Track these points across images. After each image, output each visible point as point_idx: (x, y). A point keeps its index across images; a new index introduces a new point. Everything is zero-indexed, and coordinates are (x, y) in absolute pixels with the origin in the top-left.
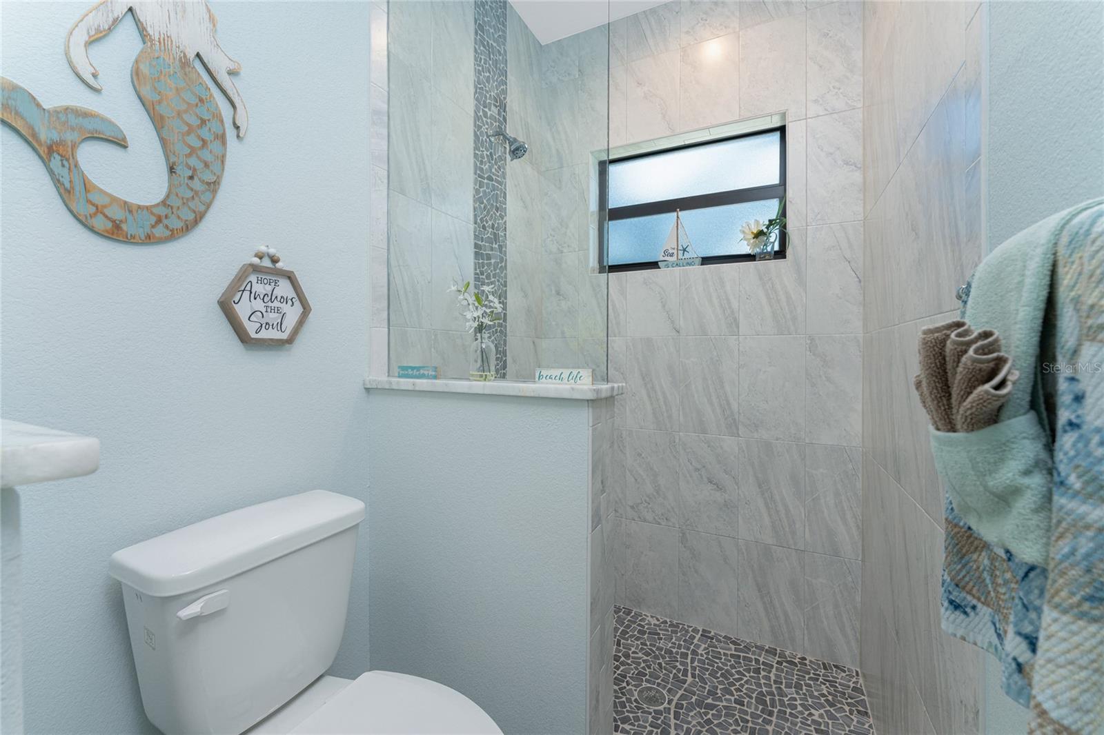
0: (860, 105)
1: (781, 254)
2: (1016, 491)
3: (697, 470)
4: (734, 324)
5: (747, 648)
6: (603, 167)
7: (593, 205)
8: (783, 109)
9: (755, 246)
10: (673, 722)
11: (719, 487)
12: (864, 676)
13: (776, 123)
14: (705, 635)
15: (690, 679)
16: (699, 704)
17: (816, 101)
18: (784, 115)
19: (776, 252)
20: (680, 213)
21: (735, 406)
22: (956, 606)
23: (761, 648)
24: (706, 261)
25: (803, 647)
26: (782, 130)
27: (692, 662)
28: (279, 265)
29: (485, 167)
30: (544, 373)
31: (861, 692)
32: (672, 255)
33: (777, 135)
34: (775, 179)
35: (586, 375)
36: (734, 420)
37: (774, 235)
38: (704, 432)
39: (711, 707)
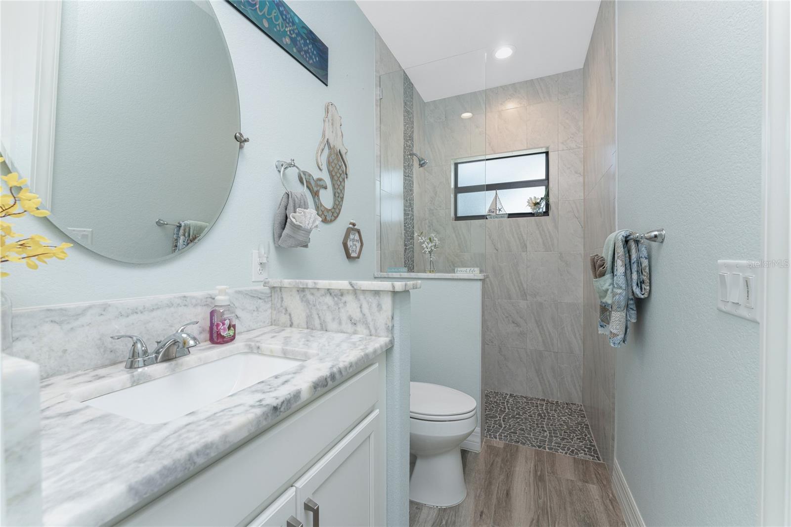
0: (582, 146)
1: (546, 213)
3: (507, 317)
4: (524, 247)
5: (532, 399)
6: (456, 165)
7: (453, 186)
8: (547, 145)
9: (534, 209)
10: (503, 423)
11: (518, 325)
12: (584, 406)
13: (544, 150)
14: (511, 395)
15: (507, 410)
16: (513, 417)
17: (562, 143)
18: (548, 148)
19: (544, 212)
20: (497, 191)
21: (525, 286)
22: (601, 326)
23: (538, 399)
24: (511, 216)
25: (558, 397)
26: (547, 153)
27: (507, 404)
29: (407, 171)
30: (459, 269)
31: (582, 411)
32: (493, 212)
33: (545, 154)
34: (543, 177)
35: (477, 270)
36: (525, 292)
37: (543, 204)
38: (510, 298)
39: (519, 418)
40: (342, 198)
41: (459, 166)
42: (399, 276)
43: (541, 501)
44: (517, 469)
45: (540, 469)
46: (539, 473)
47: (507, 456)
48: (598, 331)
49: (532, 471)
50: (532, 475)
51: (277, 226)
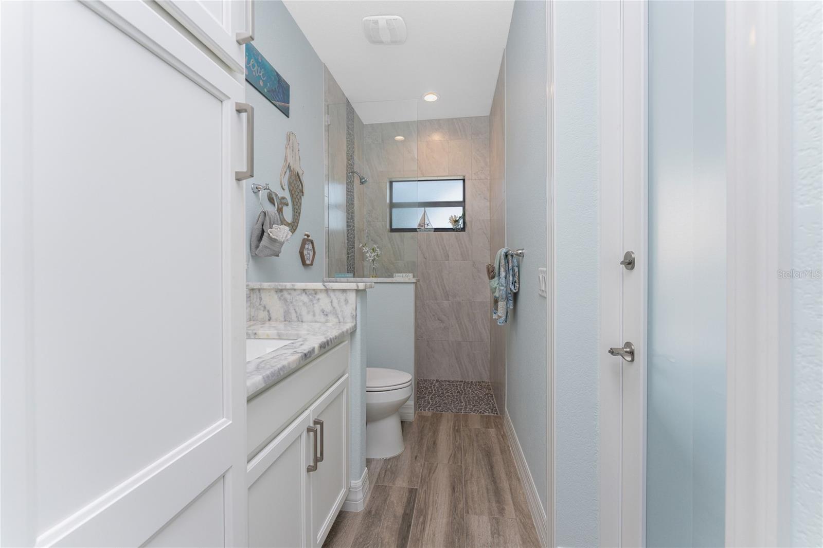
0: (489, 178)
1: (463, 229)
2: (496, 288)
3: (434, 315)
4: (447, 257)
5: (453, 382)
6: (391, 183)
7: (388, 201)
8: (464, 174)
9: (454, 225)
10: (430, 401)
11: (442, 322)
12: (491, 383)
13: (462, 178)
14: (437, 381)
15: (434, 392)
16: (438, 396)
17: (475, 174)
18: (464, 177)
19: (462, 228)
20: (426, 208)
21: (448, 289)
22: (495, 313)
23: (458, 381)
24: (437, 230)
25: (472, 378)
26: (464, 180)
27: (434, 388)
28: (309, 238)
29: (349, 187)
30: (397, 275)
31: (489, 386)
32: (422, 226)
33: (462, 181)
34: (461, 199)
35: (411, 275)
36: (447, 294)
37: (461, 222)
38: (436, 299)
39: (442, 396)
40: (299, 213)
41: (394, 183)
42: (346, 281)
43: (457, 444)
44: (441, 427)
45: (457, 425)
46: (456, 428)
47: (434, 420)
48: (492, 316)
49: (451, 427)
50: (451, 429)
51: (255, 239)
